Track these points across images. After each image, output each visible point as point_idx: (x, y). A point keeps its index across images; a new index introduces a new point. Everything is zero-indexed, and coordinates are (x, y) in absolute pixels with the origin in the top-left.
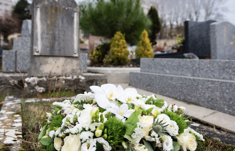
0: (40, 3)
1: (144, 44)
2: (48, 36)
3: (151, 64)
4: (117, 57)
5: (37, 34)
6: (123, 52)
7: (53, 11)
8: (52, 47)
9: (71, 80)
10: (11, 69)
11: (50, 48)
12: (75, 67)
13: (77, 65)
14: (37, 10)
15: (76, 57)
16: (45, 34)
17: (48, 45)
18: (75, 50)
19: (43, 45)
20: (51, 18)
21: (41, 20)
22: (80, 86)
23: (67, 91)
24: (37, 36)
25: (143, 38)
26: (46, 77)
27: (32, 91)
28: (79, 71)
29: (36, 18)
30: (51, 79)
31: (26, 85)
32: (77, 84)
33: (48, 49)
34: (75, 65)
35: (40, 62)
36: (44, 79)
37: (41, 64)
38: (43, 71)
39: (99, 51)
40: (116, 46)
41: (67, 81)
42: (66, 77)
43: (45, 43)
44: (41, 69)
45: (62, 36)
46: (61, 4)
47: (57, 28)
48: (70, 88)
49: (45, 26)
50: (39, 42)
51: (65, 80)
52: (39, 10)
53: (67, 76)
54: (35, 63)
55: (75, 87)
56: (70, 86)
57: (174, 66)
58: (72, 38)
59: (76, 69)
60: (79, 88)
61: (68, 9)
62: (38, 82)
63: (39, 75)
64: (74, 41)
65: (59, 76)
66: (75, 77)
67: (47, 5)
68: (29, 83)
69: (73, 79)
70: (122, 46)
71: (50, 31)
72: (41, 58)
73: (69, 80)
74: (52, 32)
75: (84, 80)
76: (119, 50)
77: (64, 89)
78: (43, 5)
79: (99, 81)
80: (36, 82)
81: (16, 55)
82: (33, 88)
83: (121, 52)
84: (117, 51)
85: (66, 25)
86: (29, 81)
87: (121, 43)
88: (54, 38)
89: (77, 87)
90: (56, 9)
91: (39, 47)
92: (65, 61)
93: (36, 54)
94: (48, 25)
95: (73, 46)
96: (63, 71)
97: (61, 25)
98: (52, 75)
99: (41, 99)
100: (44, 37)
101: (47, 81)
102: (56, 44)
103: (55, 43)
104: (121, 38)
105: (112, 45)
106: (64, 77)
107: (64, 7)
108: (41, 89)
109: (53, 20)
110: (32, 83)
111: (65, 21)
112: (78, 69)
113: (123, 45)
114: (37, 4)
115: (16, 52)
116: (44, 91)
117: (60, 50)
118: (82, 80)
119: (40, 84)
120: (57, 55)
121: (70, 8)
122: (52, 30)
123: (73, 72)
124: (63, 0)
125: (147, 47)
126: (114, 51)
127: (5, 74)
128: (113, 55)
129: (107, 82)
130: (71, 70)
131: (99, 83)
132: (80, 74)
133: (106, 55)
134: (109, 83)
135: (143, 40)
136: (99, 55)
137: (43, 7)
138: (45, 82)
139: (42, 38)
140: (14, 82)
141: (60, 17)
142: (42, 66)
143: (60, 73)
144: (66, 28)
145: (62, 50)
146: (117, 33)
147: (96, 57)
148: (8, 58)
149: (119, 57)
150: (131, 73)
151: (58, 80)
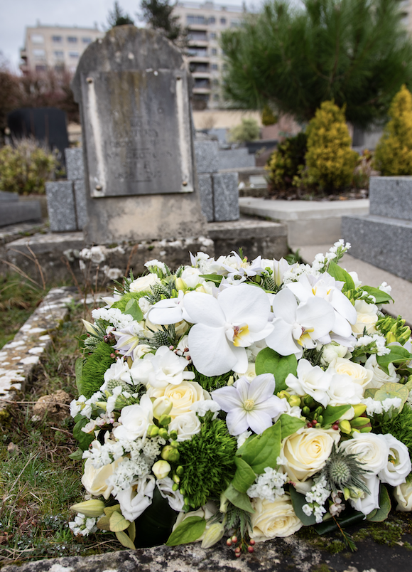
0: (94, 69)
1: (400, 131)
2: (119, 149)
3: (392, 194)
4: (323, 171)
5: (94, 148)
6: (340, 157)
7: (126, 86)
8: (131, 175)
9: (180, 248)
10: (68, 223)
11: (126, 178)
12: (188, 218)
13: (193, 212)
14: (87, 89)
15: (189, 193)
16: (112, 144)
17: (121, 170)
18: (184, 178)
19: (110, 173)
20: (122, 106)
21: (100, 111)
24: (94, 153)
25: (397, 114)
26: (124, 243)
27: (96, 278)
28: (198, 226)
29: (87, 108)
30: (134, 248)
31: (82, 266)
33: (122, 180)
34: (188, 213)
35: (107, 211)
36: (120, 249)
37: (110, 217)
38: (116, 230)
39: (286, 156)
40: (321, 141)
41: (170, 251)
42: (168, 241)
43: (114, 168)
44: (111, 227)
45: (149, 146)
46: (141, 64)
47: (138, 128)
49: (111, 125)
50: (101, 167)
51: (166, 249)
52: (91, 87)
53: (172, 239)
54: (98, 215)
58: (176, 146)
59: (192, 222)
61: (159, 73)
62: (106, 256)
63: (109, 242)
64: (180, 155)
65: (154, 240)
66: (189, 241)
67: (109, 73)
68: (87, 261)
69: (185, 247)
70: (337, 142)
71: (121, 136)
72: (110, 201)
73: (174, 249)
74: (127, 139)
75: (210, 246)
76: (327, 154)
78: (101, 74)
79: (266, 242)
80: (103, 259)
81: (74, 191)
82: (98, 271)
83: (334, 159)
84: (325, 156)
85: (157, 117)
86: (88, 257)
87: (333, 132)
88: (133, 152)
90: (131, 81)
91: (101, 179)
92: (164, 205)
93: (96, 194)
94: (116, 123)
95: (179, 166)
96: (160, 229)
97: (145, 118)
98: (136, 238)
100: (110, 152)
101: (125, 254)
102: (139, 165)
103: (135, 164)
104: (335, 120)
105: (310, 142)
106: (163, 243)
107: (149, 70)
108: (114, 273)
109: (126, 108)
110: (94, 261)
111: (155, 106)
112: (196, 222)
113: (341, 139)
114: (86, 75)
115: (73, 185)
116: (121, 275)
117: (148, 180)
118: (206, 246)
119: (111, 261)
120: (144, 192)
121: (163, 71)
122: (127, 133)
123: (184, 230)
124: (146, 53)
125: (408, 139)
126: (315, 157)
127: (55, 236)
128: (315, 169)
129: (286, 242)
130: (178, 226)
131: (268, 247)
132: (200, 233)
133: (300, 167)
134: (293, 244)
135: (397, 120)
136: (284, 167)
137: (100, 78)
138: (121, 256)
139: (106, 156)
140: (72, 254)
141: (141, 99)
142: (113, 220)
143: (153, 232)
144: (159, 124)
145: (154, 180)
146: (324, 105)
147: (278, 172)
148: (59, 198)
149: (329, 172)
150: (345, 218)
151: (151, 249)
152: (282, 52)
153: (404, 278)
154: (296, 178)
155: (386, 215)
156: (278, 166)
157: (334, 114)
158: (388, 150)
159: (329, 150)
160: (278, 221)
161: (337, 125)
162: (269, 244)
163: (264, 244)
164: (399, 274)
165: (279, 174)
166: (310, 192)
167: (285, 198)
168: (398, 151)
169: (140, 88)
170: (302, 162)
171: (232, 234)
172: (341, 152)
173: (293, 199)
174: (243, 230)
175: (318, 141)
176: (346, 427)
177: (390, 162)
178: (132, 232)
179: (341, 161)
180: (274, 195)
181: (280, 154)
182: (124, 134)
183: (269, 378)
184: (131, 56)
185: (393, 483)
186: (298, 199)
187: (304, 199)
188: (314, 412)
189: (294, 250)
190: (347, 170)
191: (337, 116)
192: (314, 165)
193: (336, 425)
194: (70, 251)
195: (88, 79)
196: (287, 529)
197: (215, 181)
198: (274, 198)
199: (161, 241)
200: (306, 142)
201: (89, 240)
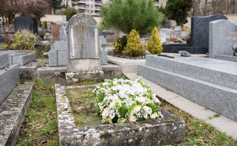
0: (73, 24)
1: (154, 39)
2: (79, 46)
4: (132, 50)
5: (72, 45)
7: (81, 29)
8: (82, 53)
10: (55, 64)
12: (97, 65)
13: (98, 64)
14: (71, 30)
15: (97, 58)
16: (77, 45)
17: (79, 52)
18: (96, 54)
19: (76, 52)
20: (80, 34)
21: (74, 35)
22: (100, 77)
23: (92, 80)
24: (72, 47)
25: (153, 34)
27: (70, 81)
28: (99, 68)
29: (70, 34)
30: (82, 73)
31: (67, 78)
32: (98, 76)
33: (79, 54)
34: (97, 64)
36: (78, 73)
37: (75, 64)
38: (77, 68)
39: (120, 43)
40: (132, 41)
42: (91, 71)
43: (77, 51)
44: (75, 67)
45: (87, 45)
46: (86, 23)
47: (84, 41)
48: (94, 79)
49: (77, 39)
50: (73, 50)
51: (91, 74)
52: (72, 29)
54: (72, 64)
55: (97, 78)
56: (94, 77)
57: (164, 64)
58: (94, 46)
60: (99, 78)
61: (91, 26)
63: (75, 71)
64: (95, 48)
65: (87, 71)
66: (97, 72)
67: (77, 25)
70: (136, 41)
72: (75, 60)
73: (93, 74)
74: (81, 43)
75: (103, 73)
77: (90, 79)
78: (75, 25)
80: (73, 76)
81: (57, 54)
82: (71, 79)
83: (135, 47)
84: (132, 46)
85: (90, 38)
86: (68, 75)
87: (135, 39)
88: (82, 47)
89: (98, 78)
90: (83, 28)
91: (73, 54)
92: (90, 61)
93: (72, 58)
94: (78, 39)
95: (95, 51)
96: (89, 68)
97: (86, 38)
98: (82, 71)
99: (76, 86)
100: (76, 47)
102: (84, 51)
104: (136, 35)
105: (128, 41)
106: (90, 72)
107: (88, 25)
108: (75, 80)
109: (81, 35)
110: (70, 76)
111: (89, 35)
113: (137, 41)
114: (71, 26)
115: (57, 52)
116: (78, 81)
117: (86, 55)
118: (101, 73)
119: (75, 77)
120: (85, 58)
121: (92, 26)
123: (96, 68)
124: (87, 21)
125: (156, 42)
126: (130, 46)
127: (51, 68)
128: (129, 49)
129: (122, 72)
130: (94, 67)
131: (116, 73)
132: (100, 69)
133: (125, 47)
134: (124, 72)
135: (154, 36)
136: (119, 47)
137: (75, 27)
138: (78, 75)
139: (75, 48)
141: (85, 33)
142: (76, 65)
143: (87, 69)
144: (90, 40)
145: (88, 55)
146: (132, 30)
147: (117, 48)
148: (52, 56)
149: (134, 50)
150: (139, 65)
151: (86, 74)
152: (120, 14)
153: (154, 83)
154: (123, 51)
155: (150, 66)
156: (117, 46)
157: (135, 33)
158: (151, 45)
159: (134, 44)
160: (119, 65)
161: (136, 37)
162: (117, 72)
163: (115, 72)
164: (153, 82)
165: (118, 49)
166: (128, 56)
167: (119, 57)
168: (154, 45)
169: (85, 30)
170: (125, 46)
171: (106, 69)
172: (137, 45)
173: (122, 57)
174: (109, 68)
175: (131, 41)
176: (143, 105)
177: (152, 48)
178: (81, 69)
179: (137, 47)
180: (116, 55)
181: (118, 42)
182: (80, 42)
183: (131, 98)
184: (83, 21)
185: (149, 114)
186: (124, 57)
187: (126, 58)
188: (138, 103)
189: (124, 74)
190: (139, 50)
191: (136, 34)
192: (129, 48)
193: (141, 105)
194: (57, 73)
195: (71, 27)
196: (135, 120)
197: (101, 53)
198: (115, 56)
200: (127, 41)
201: (69, 70)
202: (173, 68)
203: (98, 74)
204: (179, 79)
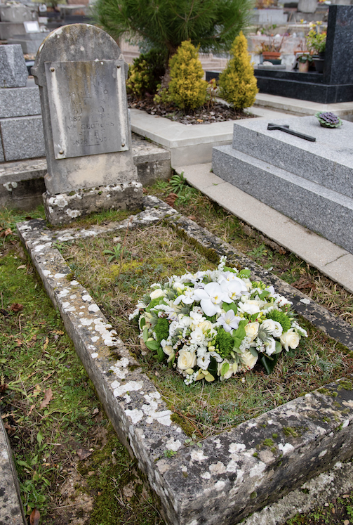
0: (55, 60)
1: (239, 68)
2: (76, 122)
3: (253, 140)
4: (184, 98)
5: (57, 122)
6: (197, 88)
7: (80, 73)
8: (85, 141)
9: (120, 191)
11: (82, 143)
12: (124, 169)
13: (127, 164)
14: (51, 77)
15: (126, 151)
16: (71, 119)
17: (78, 138)
18: (122, 141)
19: (70, 140)
20: (77, 89)
21: (61, 93)
22: (134, 199)
23: (114, 209)
24: (57, 126)
26: (80, 191)
27: (61, 218)
28: (131, 174)
29: (51, 91)
30: (88, 194)
31: (51, 210)
32: (129, 197)
33: (79, 145)
34: (125, 165)
35: (67, 168)
36: (78, 195)
37: (69, 172)
38: (74, 181)
39: (143, 72)
40: (183, 74)
41: (113, 194)
42: (111, 186)
43: (73, 136)
44: (70, 180)
45: (98, 119)
46: (90, 55)
48: (119, 204)
49: (69, 104)
50: (63, 136)
51: (110, 193)
52: (54, 74)
53: (114, 185)
54: (60, 172)
55: (127, 201)
57: (294, 158)
58: (117, 119)
59: (127, 171)
60: (133, 202)
61: (104, 62)
62: (68, 202)
63: (69, 190)
64: (120, 124)
65: (100, 186)
66: (126, 186)
67: (67, 63)
68: (54, 207)
69: (124, 190)
70: (194, 75)
71: (78, 112)
72: (68, 161)
73: (116, 192)
75: (140, 187)
76: (187, 84)
77: (111, 207)
78: (60, 63)
79: (156, 164)
80: (66, 204)
82: (63, 213)
84: (185, 86)
85: (103, 97)
86: (55, 203)
87: (191, 67)
88: (86, 124)
89: (130, 201)
90: (84, 70)
91: (63, 144)
92: (108, 160)
93: (60, 156)
94: (73, 102)
95: (120, 132)
96: (105, 178)
97: (95, 97)
98: (89, 186)
99: (80, 231)
100: (69, 125)
101: (82, 199)
102: (91, 134)
103: (88, 133)
104: (192, 57)
106: (108, 188)
107: (97, 60)
108: (73, 213)
109: (80, 91)
110: (60, 206)
111: (102, 89)
112: (130, 171)
114: (49, 65)
116: (80, 214)
117: (98, 144)
118: (137, 188)
119: (71, 205)
120: (94, 153)
121: (107, 61)
122: (82, 110)
123: (122, 177)
124: (93, 47)
125: (245, 75)
129: (170, 164)
130: (118, 175)
131: (157, 168)
132: (132, 178)
133: (158, 85)
134: (175, 165)
135: (237, 59)
136: (142, 81)
137: (61, 67)
138: (79, 201)
139: (67, 128)
140: (10, 186)
141: (92, 83)
142: (71, 174)
143: (100, 181)
144: (105, 102)
145: (102, 144)
146: (183, 43)
147: (136, 85)
149: (188, 98)
151: (100, 194)
154: (157, 96)
156: (136, 80)
157: (191, 51)
158: (231, 82)
159: (189, 81)
160: (161, 146)
162: (158, 166)
163: (155, 166)
167: (146, 110)
168: (238, 84)
169: (90, 75)
173: (156, 114)
175: (180, 73)
177: (233, 92)
178: (85, 182)
179: (198, 90)
181: (138, 69)
182: (80, 111)
184: (82, 49)
185: (278, 336)
186: (159, 114)
190: (202, 97)
191: (193, 53)
194: (9, 183)
195: (51, 68)
199: (105, 186)
201: (54, 190)
202: (321, 174)
203: (130, 192)
204: (347, 213)
